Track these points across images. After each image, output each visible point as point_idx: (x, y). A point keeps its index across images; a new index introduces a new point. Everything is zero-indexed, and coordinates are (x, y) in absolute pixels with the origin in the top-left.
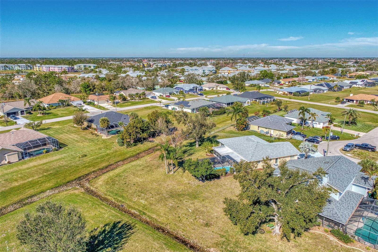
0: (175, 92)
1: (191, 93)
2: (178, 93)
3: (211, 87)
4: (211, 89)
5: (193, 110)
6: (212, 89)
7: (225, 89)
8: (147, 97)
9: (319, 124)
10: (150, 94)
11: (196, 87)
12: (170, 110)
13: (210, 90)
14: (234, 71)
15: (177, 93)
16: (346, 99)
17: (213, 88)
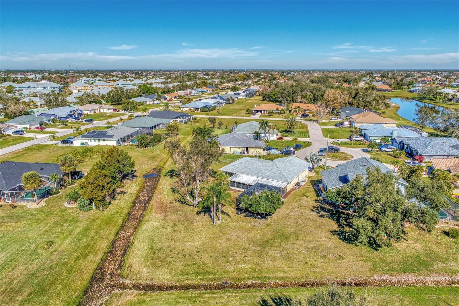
0: (46, 121)
1: (71, 120)
2: (51, 122)
3: (93, 110)
4: (93, 112)
5: (118, 142)
6: (95, 112)
7: (111, 111)
8: (4, 133)
9: (273, 136)
10: (8, 128)
11: (74, 111)
12: (78, 147)
13: (91, 113)
14: (91, 87)
15: (49, 122)
16: (255, 110)
17: (95, 110)
